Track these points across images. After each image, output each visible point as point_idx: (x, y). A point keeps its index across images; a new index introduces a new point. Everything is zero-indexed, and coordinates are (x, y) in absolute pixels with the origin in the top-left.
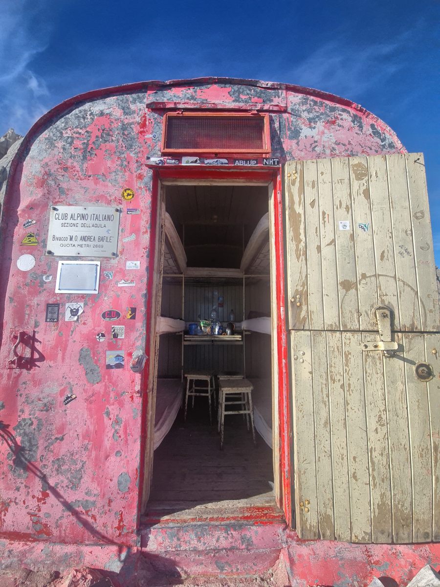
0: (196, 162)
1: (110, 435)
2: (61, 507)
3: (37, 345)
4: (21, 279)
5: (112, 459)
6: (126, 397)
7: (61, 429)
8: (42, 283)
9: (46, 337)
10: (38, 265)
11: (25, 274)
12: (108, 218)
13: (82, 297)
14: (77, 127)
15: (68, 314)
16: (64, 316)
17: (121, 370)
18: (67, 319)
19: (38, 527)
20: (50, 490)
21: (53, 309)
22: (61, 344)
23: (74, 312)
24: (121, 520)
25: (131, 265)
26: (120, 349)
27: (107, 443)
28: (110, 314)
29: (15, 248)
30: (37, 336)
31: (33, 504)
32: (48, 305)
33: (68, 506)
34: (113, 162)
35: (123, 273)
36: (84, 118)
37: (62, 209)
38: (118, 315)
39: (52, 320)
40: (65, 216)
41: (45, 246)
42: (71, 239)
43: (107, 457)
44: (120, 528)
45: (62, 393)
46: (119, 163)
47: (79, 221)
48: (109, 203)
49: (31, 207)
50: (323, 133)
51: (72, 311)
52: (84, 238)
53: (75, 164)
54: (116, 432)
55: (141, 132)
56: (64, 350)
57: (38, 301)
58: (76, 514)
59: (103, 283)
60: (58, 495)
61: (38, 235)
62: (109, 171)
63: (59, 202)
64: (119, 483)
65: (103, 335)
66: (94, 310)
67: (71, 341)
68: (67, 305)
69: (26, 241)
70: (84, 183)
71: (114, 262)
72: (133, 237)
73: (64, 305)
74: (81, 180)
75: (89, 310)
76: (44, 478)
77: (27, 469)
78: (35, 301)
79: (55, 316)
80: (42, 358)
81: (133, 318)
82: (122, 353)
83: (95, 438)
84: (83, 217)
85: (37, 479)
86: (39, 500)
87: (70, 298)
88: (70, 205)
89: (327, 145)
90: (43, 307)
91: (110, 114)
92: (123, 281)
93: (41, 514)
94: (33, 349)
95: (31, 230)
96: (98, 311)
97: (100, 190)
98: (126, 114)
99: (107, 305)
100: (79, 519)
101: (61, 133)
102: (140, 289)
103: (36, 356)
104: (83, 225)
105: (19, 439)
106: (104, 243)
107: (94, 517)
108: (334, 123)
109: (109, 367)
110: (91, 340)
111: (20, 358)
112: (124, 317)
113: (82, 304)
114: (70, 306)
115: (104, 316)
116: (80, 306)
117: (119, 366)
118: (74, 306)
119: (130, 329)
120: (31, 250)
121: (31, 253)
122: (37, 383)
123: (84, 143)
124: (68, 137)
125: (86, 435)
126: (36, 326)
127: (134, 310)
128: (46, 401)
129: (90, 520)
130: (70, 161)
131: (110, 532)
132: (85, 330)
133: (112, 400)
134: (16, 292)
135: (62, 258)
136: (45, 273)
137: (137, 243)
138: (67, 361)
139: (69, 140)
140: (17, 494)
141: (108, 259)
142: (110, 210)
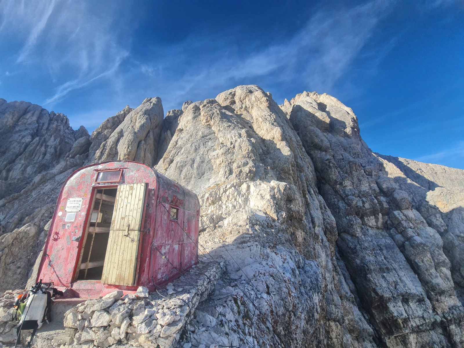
0: (103, 184)
1: (70, 258)
2: (56, 276)
3: (59, 235)
6: (75, 249)
7: (60, 257)
8: (63, 219)
9: (61, 233)
10: (63, 214)
11: (59, 217)
12: (80, 201)
13: (71, 222)
15: (67, 227)
17: (75, 241)
20: (54, 272)
21: (64, 225)
22: (64, 235)
25: (83, 213)
26: (76, 236)
27: (69, 260)
28: (75, 227)
29: (59, 210)
30: (59, 233)
34: (83, 186)
35: (80, 215)
37: (71, 199)
39: (63, 228)
40: (71, 201)
41: (65, 209)
42: (71, 207)
43: (68, 264)
44: (67, 281)
45: (62, 247)
46: (85, 186)
47: (74, 202)
48: (81, 197)
49: (64, 199)
50: (135, 173)
52: (74, 207)
53: (75, 187)
55: (92, 177)
57: (61, 223)
58: (58, 277)
59: (76, 219)
60: (56, 273)
61: (64, 206)
63: (70, 197)
64: (69, 271)
65: (73, 232)
67: (66, 234)
69: (61, 208)
70: (76, 192)
72: (84, 206)
73: (66, 224)
75: (71, 226)
76: (54, 269)
77: (51, 266)
80: (59, 238)
81: (80, 228)
83: (66, 259)
84: (75, 201)
85: (52, 269)
87: (68, 223)
90: (62, 225)
91: (85, 173)
92: (80, 218)
96: (73, 226)
97: (80, 194)
99: (75, 224)
100: (59, 279)
102: (83, 220)
106: (78, 208)
109: (73, 240)
110: (70, 233)
111: (55, 238)
112: (78, 227)
116: (69, 225)
118: (68, 225)
119: (79, 230)
121: (62, 211)
122: (57, 245)
126: (59, 230)
127: (81, 225)
128: (58, 249)
129: (61, 279)
131: (65, 283)
132: (69, 231)
133: (71, 249)
134: (57, 221)
135: (68, 212)
136: (64, 216)
137: (85, 208)
138: (64, 239)
141: (78, 212)
142: (81, 199)
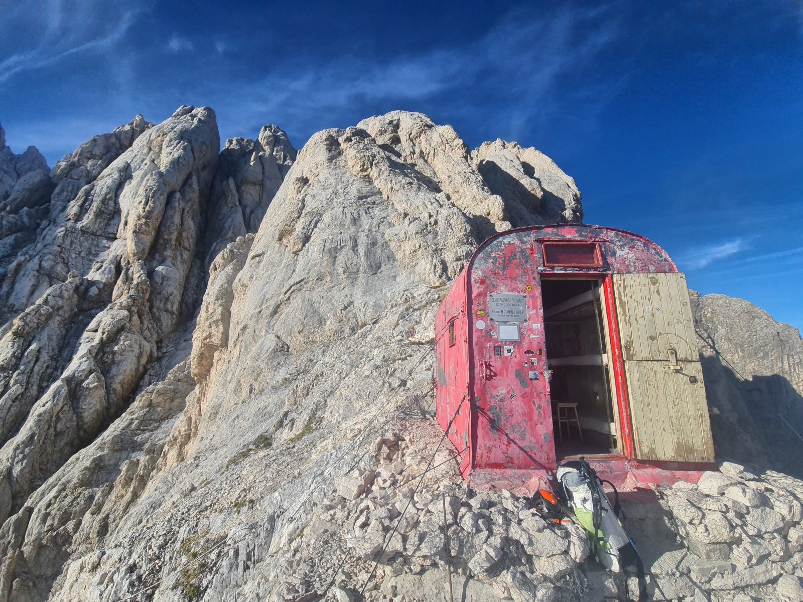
0: (562, 270)
1: (536, 414)
2: (518, 449)
3: (492, 368)
4: (480, 334)
5: (539, 426)
6: (542, 395)
7: (511, 411)
8: (491, 336)
9: (496, 363)
10: (487, 326)
11: (481, 330)
12: (519, 300)
13: (512, 343)
14: (497, 251)
15: (506, 352)
16: (504, 353)
17: (537, 381)
18: (505, 355)
19: (508, 459)
20: (511, 441)
21: (498, 349)
22: (505, 367)
23: (509, 351)
24: (548, 456)
25: (535, 326)
26: (536, 370)
27: (535, 418)
28: (528, 352)
29: (474, 317)
30: (491, 363)
31: (504, 447)
32: (495, 347)
33: (522, 449)
34: (519, 271)
35: (531, 330)
36: (501, 246)
37: (494, 295)
38: (532, 353)
39: (498, 355)
40: (498, 300)
41: (489, 316)
42: (502, 312)
43: (536, 425)
44: (548, 459)
45: (508, 393)
46: (522, 271)
47: (505, 303)
48: (519, 292)
49: (479, 295)
50: (628, 253)
51: (507, 350)
52: (509, 312)
53: (500, 272)
54: (539, 412)
55: (531, 253)
56: (507, 371)
57: (490, 345)
58: (526, 452)
59: (521, 335)
60: (515, 443)
61: (485, 310)
62: (517, 275)
63: (493, 292)
64: (545, 438)
65: (526, 363)
66: (519, 351)
67: (510, 366)
68: (505, 347)
69: (478, 313)
70: (505, 282)
71: (526, 324)
72: (535, 311)
73: (503, 347)
74: (503, 280)
75: (516, 350)
76: (507, 435)
77: (498, 430)
78: (488, 345)
79: (499, 353)
80: (495, 375)
81: (541, 354)
82: (537, 372)
83: (529, 415)
84: (507, 300)
85: (504, 436)
86: (507, 445)
87: (506, 343)
88: (498, 293)
89: (631, 260)
90: (492, 348)
91: (514, 244)
92: (532, 335)
93: (509, 452)
94: (491, 370)
95: (480, 307)
96: (521, 350)
97: (514, 286)
98: (522, 243)
99: (526, 347)
100: (527, 454)
101: (490, 254)
102: (542, 339)
103: (492, 374)
104: (508, 305)
105: (491, 416)
106: (519, 314)
107: (535, 453)
108: (634, 248)
109: (531, 379)
110: (520, 364)
111: (487, 375)
112: (536, 354)
113: (512, 347)
114: (506, 348)
115: (525, 353)
117: (536, 379)
118: (508, 348)
119: (539, 360)
120: (482, 318)
121: (482, 320)
122: (495, 388)
123: (503, 260)
124: (494, 257)
125: (524, 414)
126: (490, 358)
127: (540, 350)
128: (501, 396)
129: (533, 455)
130: (497, 270)
131: (543, 461)
132: (516, 360)
133: (535, 397)
134: (478, 341)
135: (499, 322)
136: (491, 330)
137: (537, 314)
138: (509, 376)
140: (495, 443)
141: (522, 323)
142: (520, 296)
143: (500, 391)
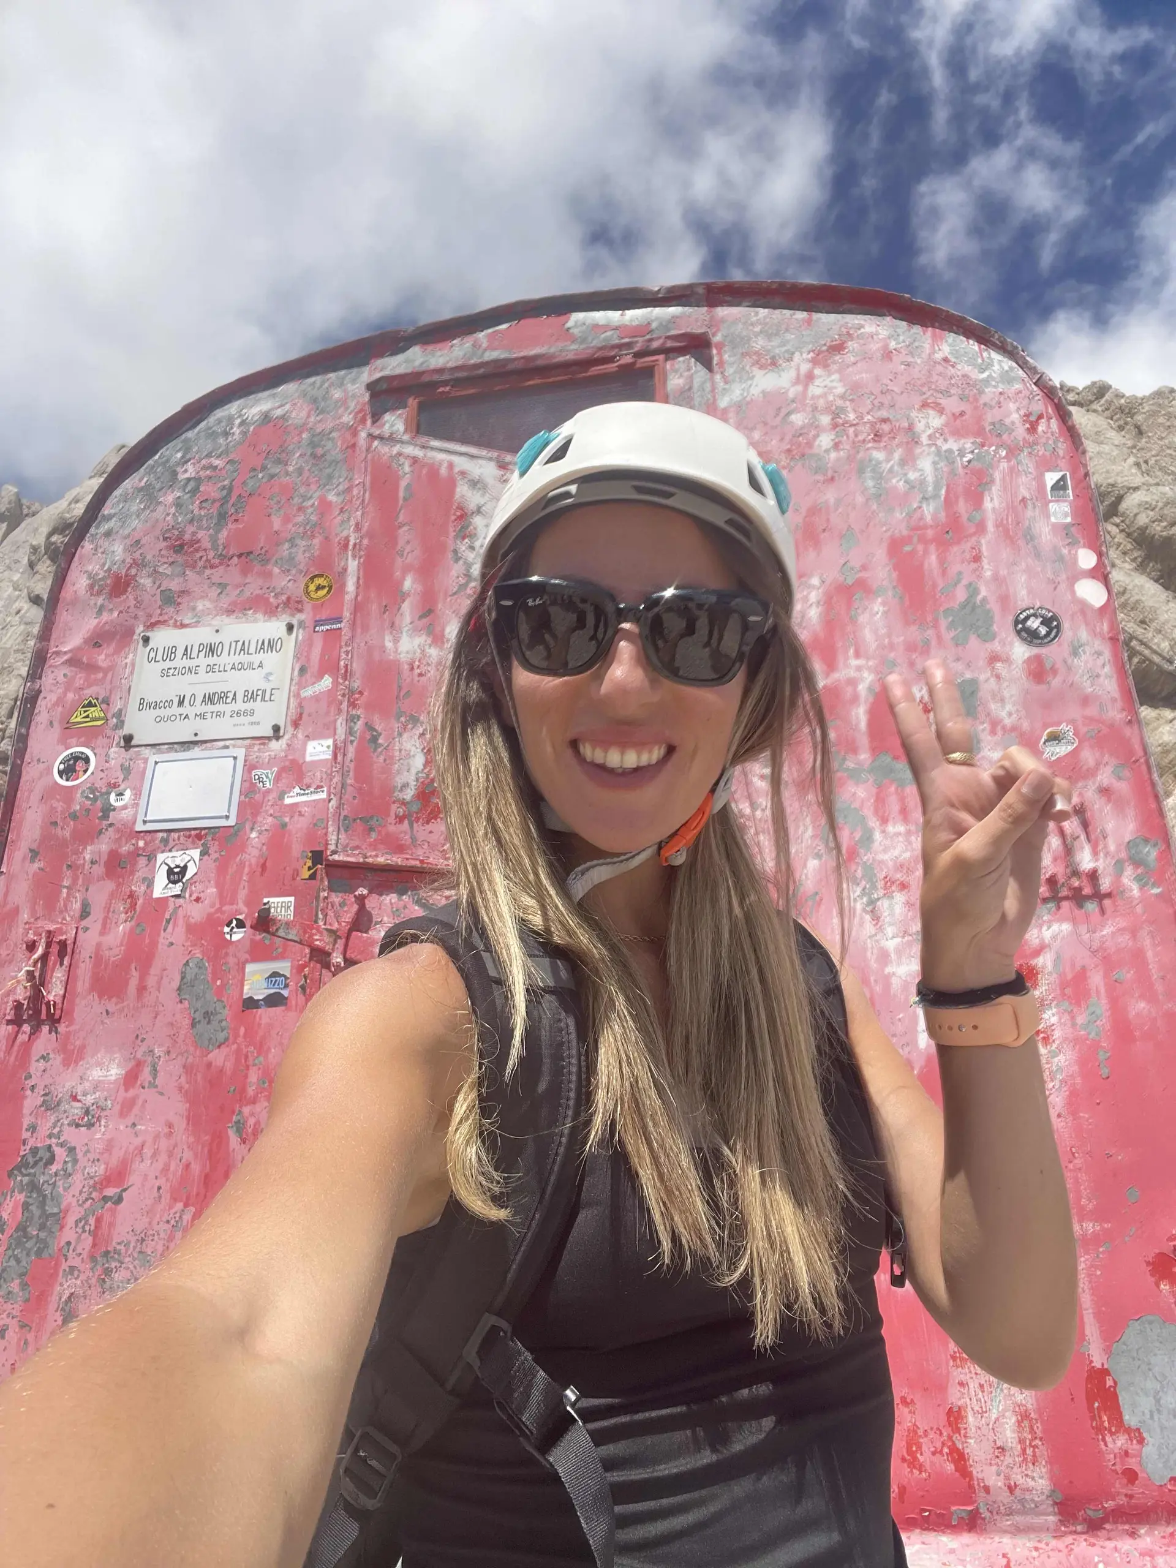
4: (59, 806)
7: (120, 1174)
8: (108, 809)
9: (104, 940)
10: (100, 770)
11: (70, 791)
12: (270, 646)
13: (198, 836)
14: (209, 455)
15: (161, 880)
16: (150, 884)
17: (279, 1010)
18: (157, 893)
22: (139, 953)
23: (176, 875)
25: (319, 748)
26: (281, 957)
30: (82, 940)
34: (286, 519)
35: (297, 770)
36: (226, 434)
37: (162, 638)
40: (171, 652)
41: (120, 724)
42: (181, 703)
45: (131, 1077)
46: (300, 518)
47: (203, 661)
48: (271, 612)
49: (96, 641)
50: (810, 377)
51: (170, 872)
52: (209, 699)
53: (201, 534)
56: (146, 967)
57: (95, 853)
59: (248, 796)
61: (106, 701)
62: (275, 540)
63: (158, 622)
65: (241, 924)
67: (162, 944)
68: (161, 857)
69: (77, 718)
70: (217, 574)
71: (278, 746)
72: (327, 682)
73: (151, 858)
74: (212, 567)
75: (209, 866)
78: (88, 853)
83: (202, 1194)
84: (212, 650)
87: (169, 839)
88: (183, 626)
89: (821, 403)
90: (103, 865)
91: (284, 418)
92: (297, 790)
95: (91, 692)
96: (232, 866)
97: (254, 586)
98: (319, 411)
99: (255, 848)
101: (175, 474)
104: (211, 669)
106: (257, 705)
108: (838, 349)
110: (211, 936)
112: (295, 875)
113: (196, 853)
114: (166, 860)
116: (190, 858)
118: (176, 858)
120: (88, 738)
121: (86, 745)
122: (73, 1058)
123: (224, 487)
124: (189, 480)
125: (182, 1188)
126: (84, 913)
127: (318, 857)
128: (89, 1099)
130: (190, 529)
132: (198, 914)
133: (251, 1091)
134: (46, 838)
135: (157, 748)
136: (115, 786)
137: (334, 697)
138: (150, 994)
139: (192, 484)
141: (262, 741)
142: (274, 628)
143: (96, 1074)
